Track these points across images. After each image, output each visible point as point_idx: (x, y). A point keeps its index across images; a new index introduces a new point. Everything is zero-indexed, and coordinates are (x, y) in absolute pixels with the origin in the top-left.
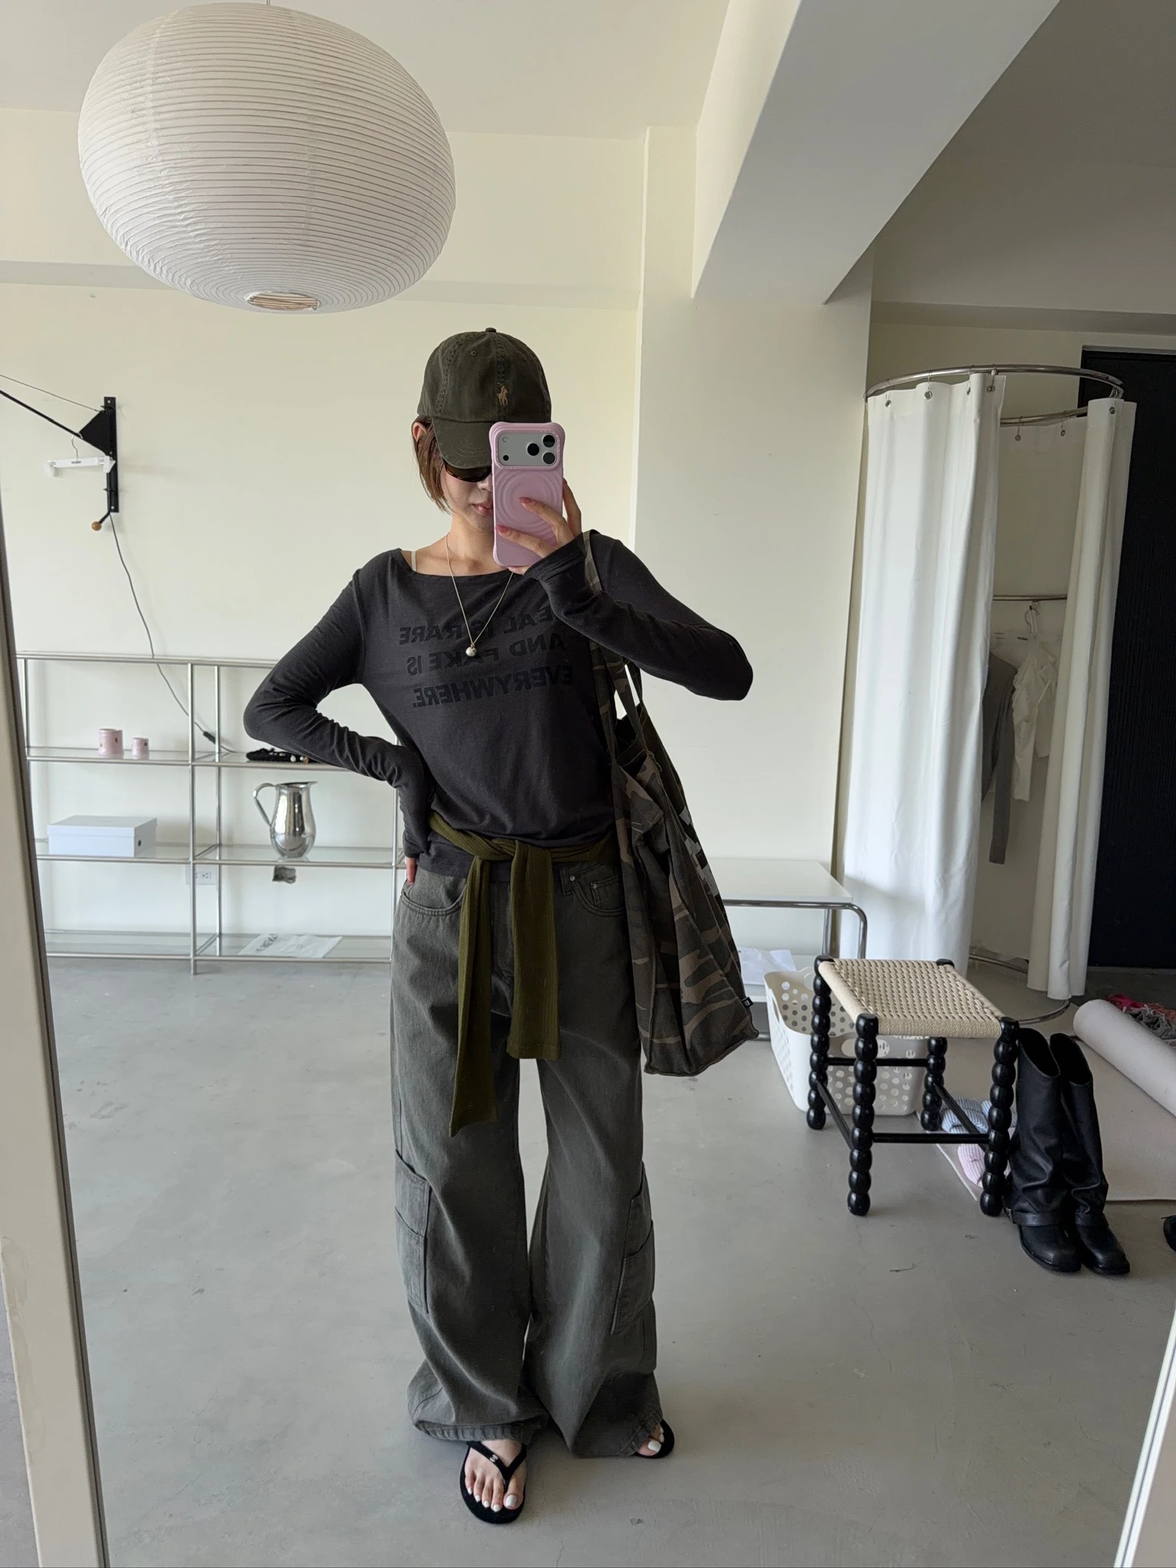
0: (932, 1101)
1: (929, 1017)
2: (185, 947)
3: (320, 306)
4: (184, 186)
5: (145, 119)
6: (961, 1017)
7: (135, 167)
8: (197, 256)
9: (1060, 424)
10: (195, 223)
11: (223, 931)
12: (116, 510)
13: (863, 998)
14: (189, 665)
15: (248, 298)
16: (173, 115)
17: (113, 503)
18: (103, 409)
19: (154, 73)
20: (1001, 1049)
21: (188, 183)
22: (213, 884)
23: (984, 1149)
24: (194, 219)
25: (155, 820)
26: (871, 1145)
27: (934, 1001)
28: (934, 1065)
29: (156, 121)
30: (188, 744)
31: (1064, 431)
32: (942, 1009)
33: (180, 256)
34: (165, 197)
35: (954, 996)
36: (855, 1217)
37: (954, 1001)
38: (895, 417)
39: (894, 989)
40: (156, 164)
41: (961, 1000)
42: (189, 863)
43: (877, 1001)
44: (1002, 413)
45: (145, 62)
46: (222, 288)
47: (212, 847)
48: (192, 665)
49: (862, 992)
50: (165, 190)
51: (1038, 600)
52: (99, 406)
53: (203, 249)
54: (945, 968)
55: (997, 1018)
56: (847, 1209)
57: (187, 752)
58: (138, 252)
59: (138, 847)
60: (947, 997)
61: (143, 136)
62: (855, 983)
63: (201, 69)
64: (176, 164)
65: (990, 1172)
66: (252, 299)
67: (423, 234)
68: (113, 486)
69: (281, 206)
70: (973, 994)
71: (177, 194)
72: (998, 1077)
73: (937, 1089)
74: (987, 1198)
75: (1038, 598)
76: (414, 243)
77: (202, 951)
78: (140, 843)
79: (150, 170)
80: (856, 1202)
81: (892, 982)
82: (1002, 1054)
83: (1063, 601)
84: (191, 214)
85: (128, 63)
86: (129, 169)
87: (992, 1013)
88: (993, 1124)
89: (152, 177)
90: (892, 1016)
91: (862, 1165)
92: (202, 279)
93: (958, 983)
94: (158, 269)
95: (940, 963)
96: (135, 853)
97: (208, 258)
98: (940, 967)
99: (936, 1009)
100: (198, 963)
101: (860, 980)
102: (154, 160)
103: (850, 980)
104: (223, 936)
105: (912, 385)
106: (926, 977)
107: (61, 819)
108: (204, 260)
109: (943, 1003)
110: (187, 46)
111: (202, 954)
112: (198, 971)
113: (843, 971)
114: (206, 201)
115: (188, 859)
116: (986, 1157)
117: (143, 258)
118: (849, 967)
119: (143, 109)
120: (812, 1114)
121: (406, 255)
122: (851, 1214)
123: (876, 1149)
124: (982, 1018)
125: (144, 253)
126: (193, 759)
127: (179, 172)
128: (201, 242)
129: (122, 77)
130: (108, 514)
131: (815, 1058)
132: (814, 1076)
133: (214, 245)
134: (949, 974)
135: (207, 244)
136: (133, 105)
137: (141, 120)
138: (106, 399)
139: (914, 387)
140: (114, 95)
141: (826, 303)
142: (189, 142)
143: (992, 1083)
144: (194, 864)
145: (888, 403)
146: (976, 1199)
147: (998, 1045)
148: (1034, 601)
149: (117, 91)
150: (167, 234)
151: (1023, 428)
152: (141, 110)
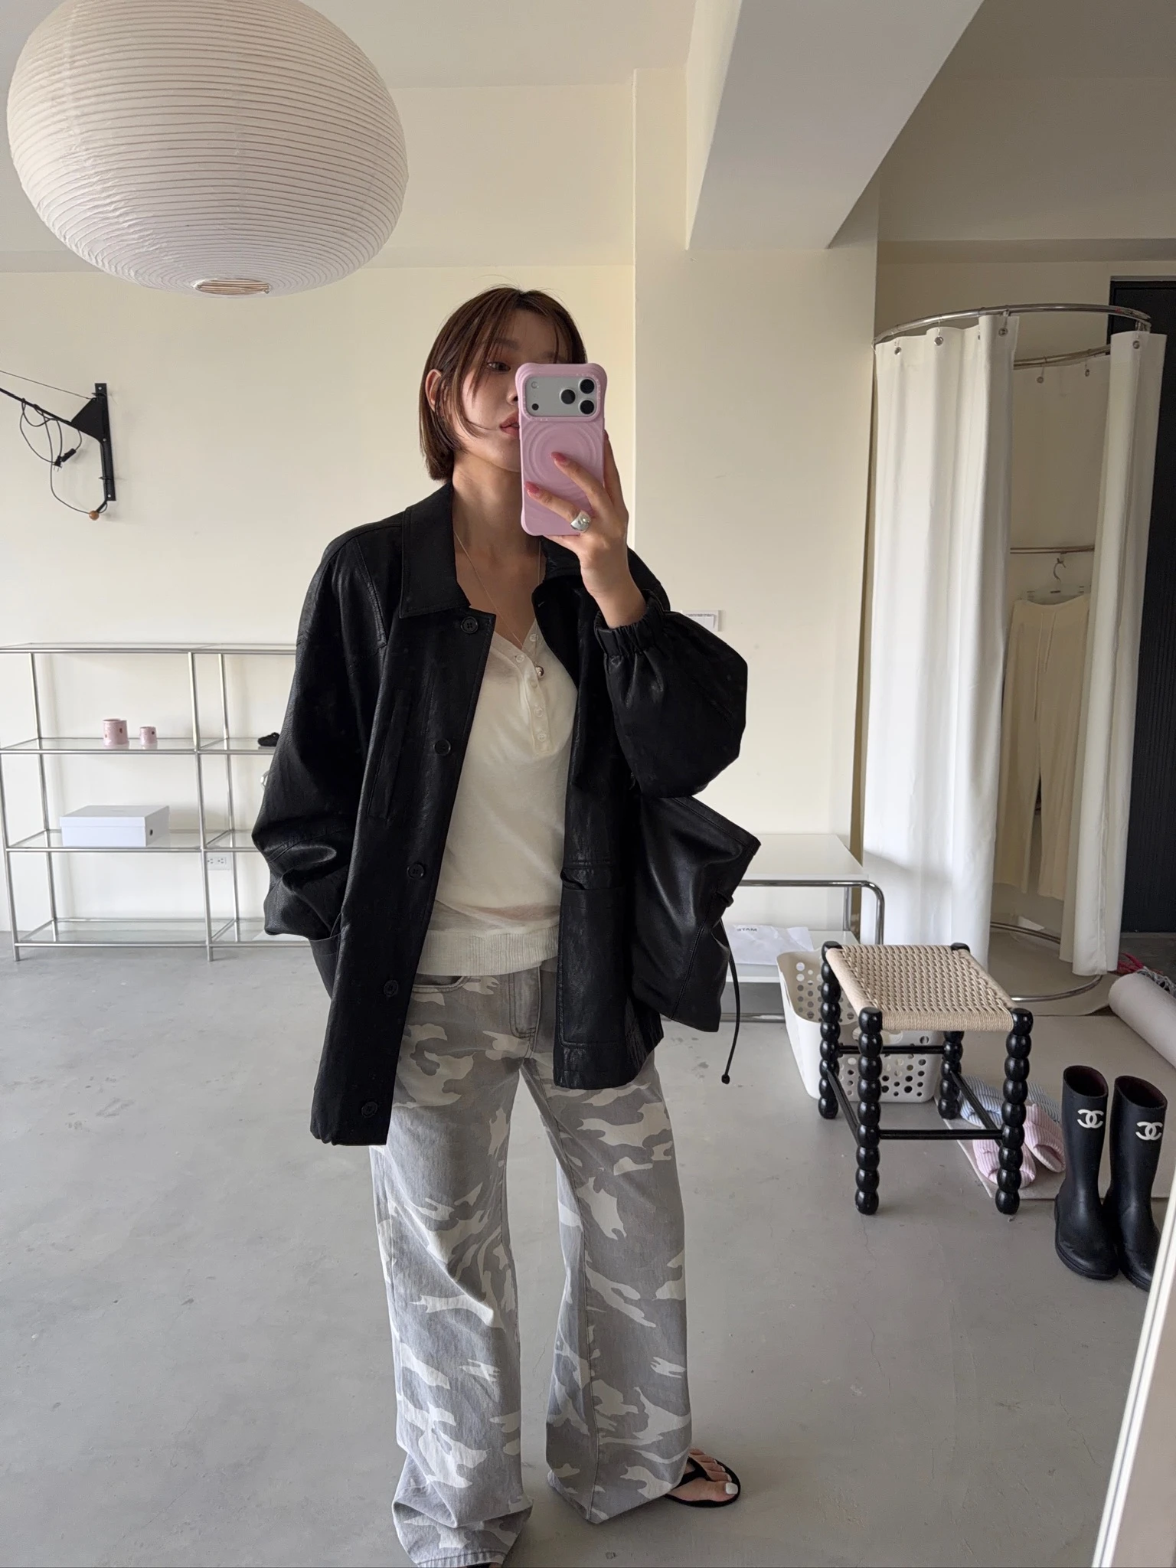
0: (949, 1088)
1: (937, 1011)
2: (200, 932)
3: (272, 288)
4: (110, 175)
5: (65, 106)
6: (970, 1010)
7: (60, 158)
8: (133, 246)
9: (1084, 363)
10: (126, 214)
11: (241, 916)
12: (113, 498)
13: (869, 990)
14: (190, 654)
15: (195, 286)
16: (93, 100)
17: (109, 491)
18: (95, 397)
19: (71, 57)
20: (1013, 1041)
21: (115, 172)
22: (229, 870)
23: (999, 1144)
24: (125, 209)
25: (168, 807)
26: (878, 1142)
27: (944, 992)
28: (950, 1051)
29: (77, 107)
30: (192, 732)
31: (1088, 371)
32: (952, 1001)
33: (117, 248)
34: (91, 189)
35: (965, 986)
36: (864, 1216)
37: (966, 991)
38: (906, 365)
39: (903, 980)
40: (80, 154)
41: (973, 990)
42: (200, 851)
43: (884, 993)
44: (1015, 356)
45: (61, 44)
46: (167, 278)
47: (226, 833)
48: (192, 654)
49: (869, 984)
50: (91, 180)
51: (1066, 552)
52: (90, 394)
53: (138, 239)
54: (960, 954)
55: (1009, 1009)
56: (855, 1208)
57: (192, 738)
58: (76, 245)
59: (149, 836)
60: (958, 987)
61: (64, 125)
62: (862, 973)
63: (117, 49)
64: (102, 151)
65: (1005, 1169)
66: (200, 287)
67: (370, 209)
68: (108, 473)
69: (212, 190)
70: (987, 983)
71: (105, 183)
72: (1011, 1072)
73: (954, 1076)
74: (1003, 1196)
75: (1065, 550)
76: (359, 218)
77: (218, 938)
78: (151, 832)
79: (75, 160)
80: (865, 1199)
81: (901, 971)
82: (1016, 1047)
83: (1091, 553)
84: (122, 203)
85: (47, 47)
86: (54, 161)
87: (1005, 1004)
88: (1008, 1120)
89: (78, 167)
90: (897, 1009)
91: (870, 1162)
92: (144, 269)
93: (971, 970)
94: (99, 261)
95: (955, 947)
96: (147, 844)
97: (144, 250)
98: (954, 952)
99: (945, 1001)
100: (214, 949)
101: (868, 969)
102: (78, 150)
103: (857, 969)
104: (240, 921)
105: (922, 331)
106: (938, 964)
107: (75, 810)
108: (141, 250)
109: (954, 994)
110: (101, 25)
111: (218, 940)
112: (215, 958)
113: (850, 958)
114: (134, 189)
115: (199, 847)
116: (1001, 1153)
117: (83, 252)
118: (857, 955)
119: (63, 96)
120: (824, 1102)
121: (356, 233)
122: (860, 1214)
123: (883, 1145)
124: (993, 1009)
125: (83, 245)
126: (198, 749)
127: (104, 161)
128: (133, 233)
129: (40, 62)
130: (105, 503)
131: (825, 1046)
132: (825, 1064)
133: (149, 235)
134: (962, 960)
135: (142, 234)
136: (54, 91)
137: (59, 108)
138: (97, 385)
139: (925, 333)
140: (35, 82)
141: (830, 246)
142: (111, 128)
143: (1005, 1077)
144: (205, 852)
145: (898, 350)
146: (990, 1195)
147: (1010, 1037)
148: (1063, 553)
149: (37, 78)
150: (100, 225)
151: (1048, 369)
152: (60, 97)
